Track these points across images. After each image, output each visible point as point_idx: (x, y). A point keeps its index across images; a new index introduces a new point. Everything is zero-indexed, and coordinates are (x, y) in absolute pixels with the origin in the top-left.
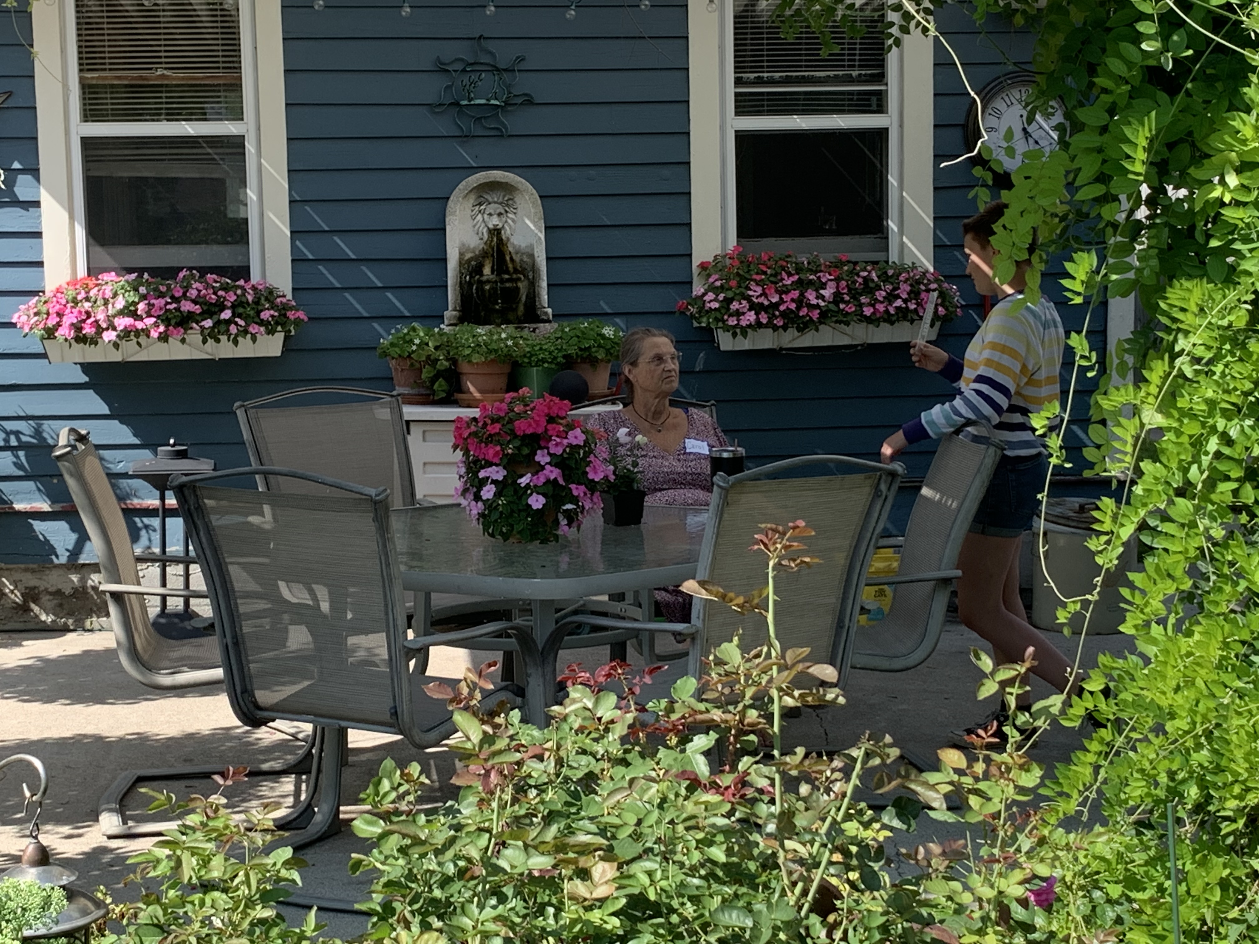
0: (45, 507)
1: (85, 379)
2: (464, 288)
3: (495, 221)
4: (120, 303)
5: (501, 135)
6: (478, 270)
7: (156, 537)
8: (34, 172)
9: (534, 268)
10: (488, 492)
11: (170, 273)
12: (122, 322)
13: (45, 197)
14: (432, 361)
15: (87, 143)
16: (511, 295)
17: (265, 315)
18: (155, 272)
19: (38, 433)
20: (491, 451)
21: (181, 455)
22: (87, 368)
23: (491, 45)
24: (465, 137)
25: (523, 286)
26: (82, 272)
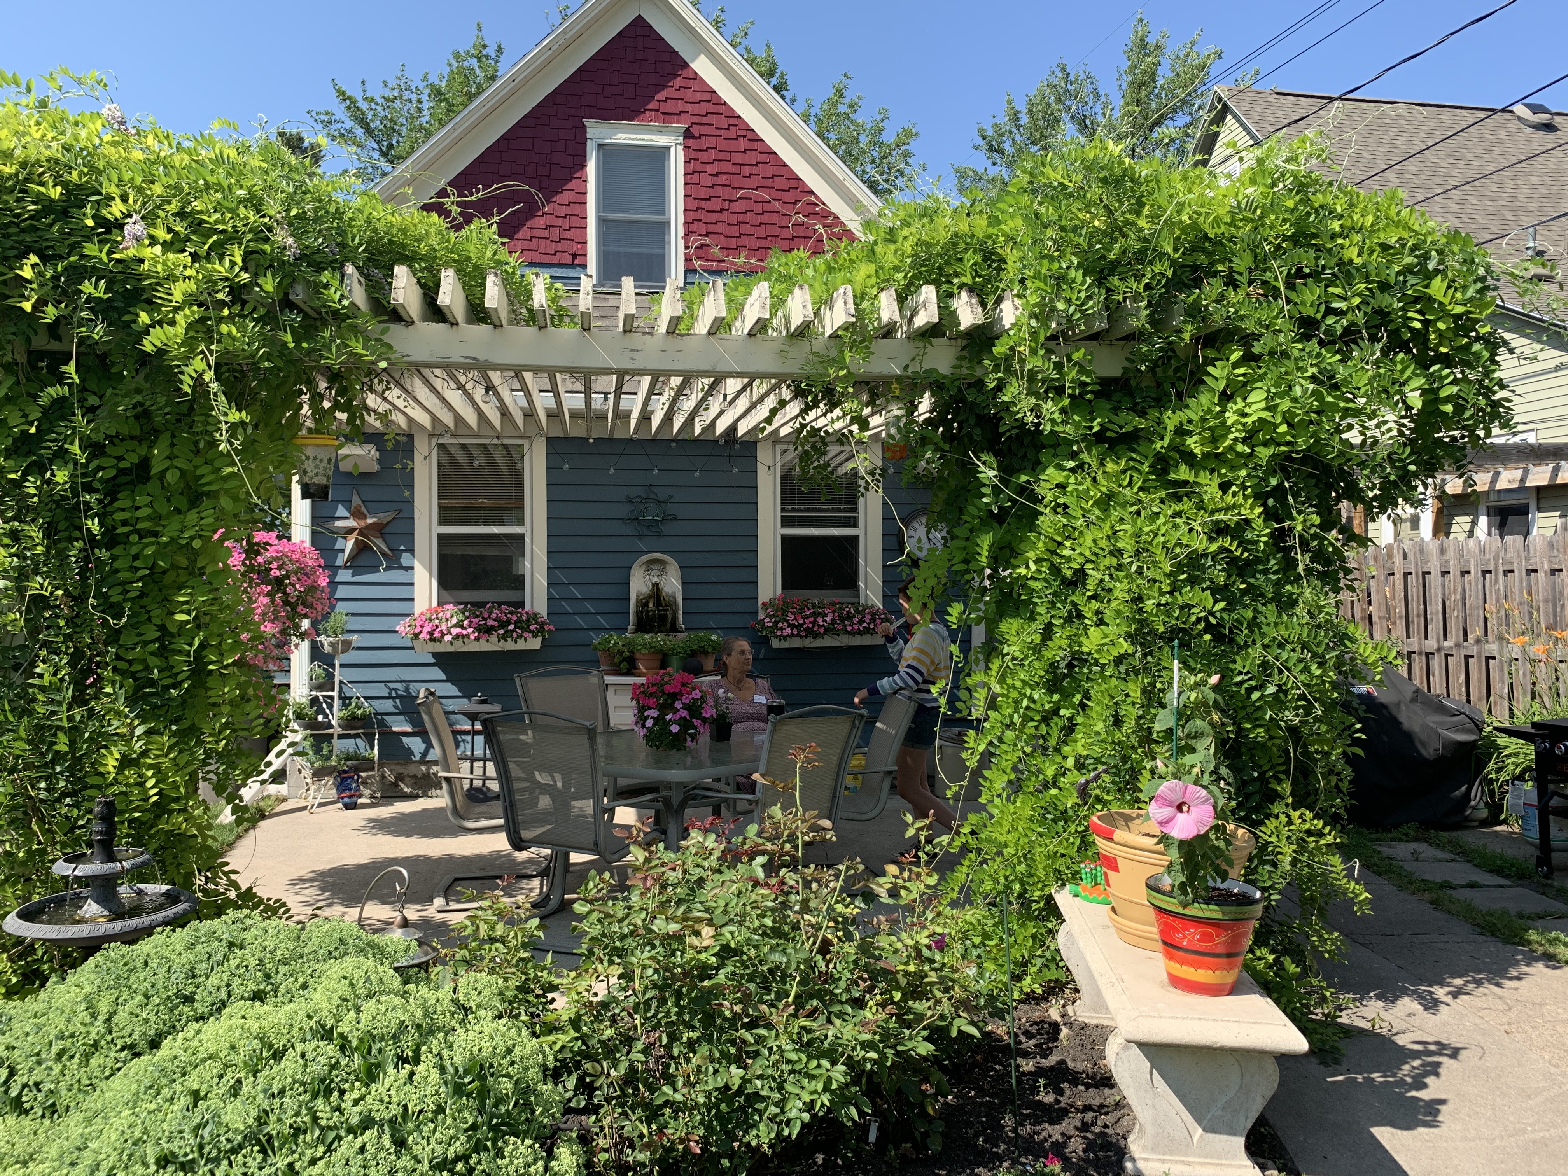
0: (409, 729)
1: (433, 661)
2: (638, 614)
3: (656, 579)
4: (454, 621)
5: (660, 535)
6: (646, 605)
7: (469, 746)
8: (412, 551)
9: (676, 603)
10: (649, 723)
11: (480, 605)
12: (455, 631)
13: (417, 565)
14: (621, 653)
15: (441, 537)
16: (663, 618)
17: (532, 627)
18: (474, 604)
19: (407, 690)
20: (651, 701)
21: (484, 702)
22: (435, 655)
23: (656, 490)
24: (641, 536)
25: (670, 613)
26: (435, 604)
